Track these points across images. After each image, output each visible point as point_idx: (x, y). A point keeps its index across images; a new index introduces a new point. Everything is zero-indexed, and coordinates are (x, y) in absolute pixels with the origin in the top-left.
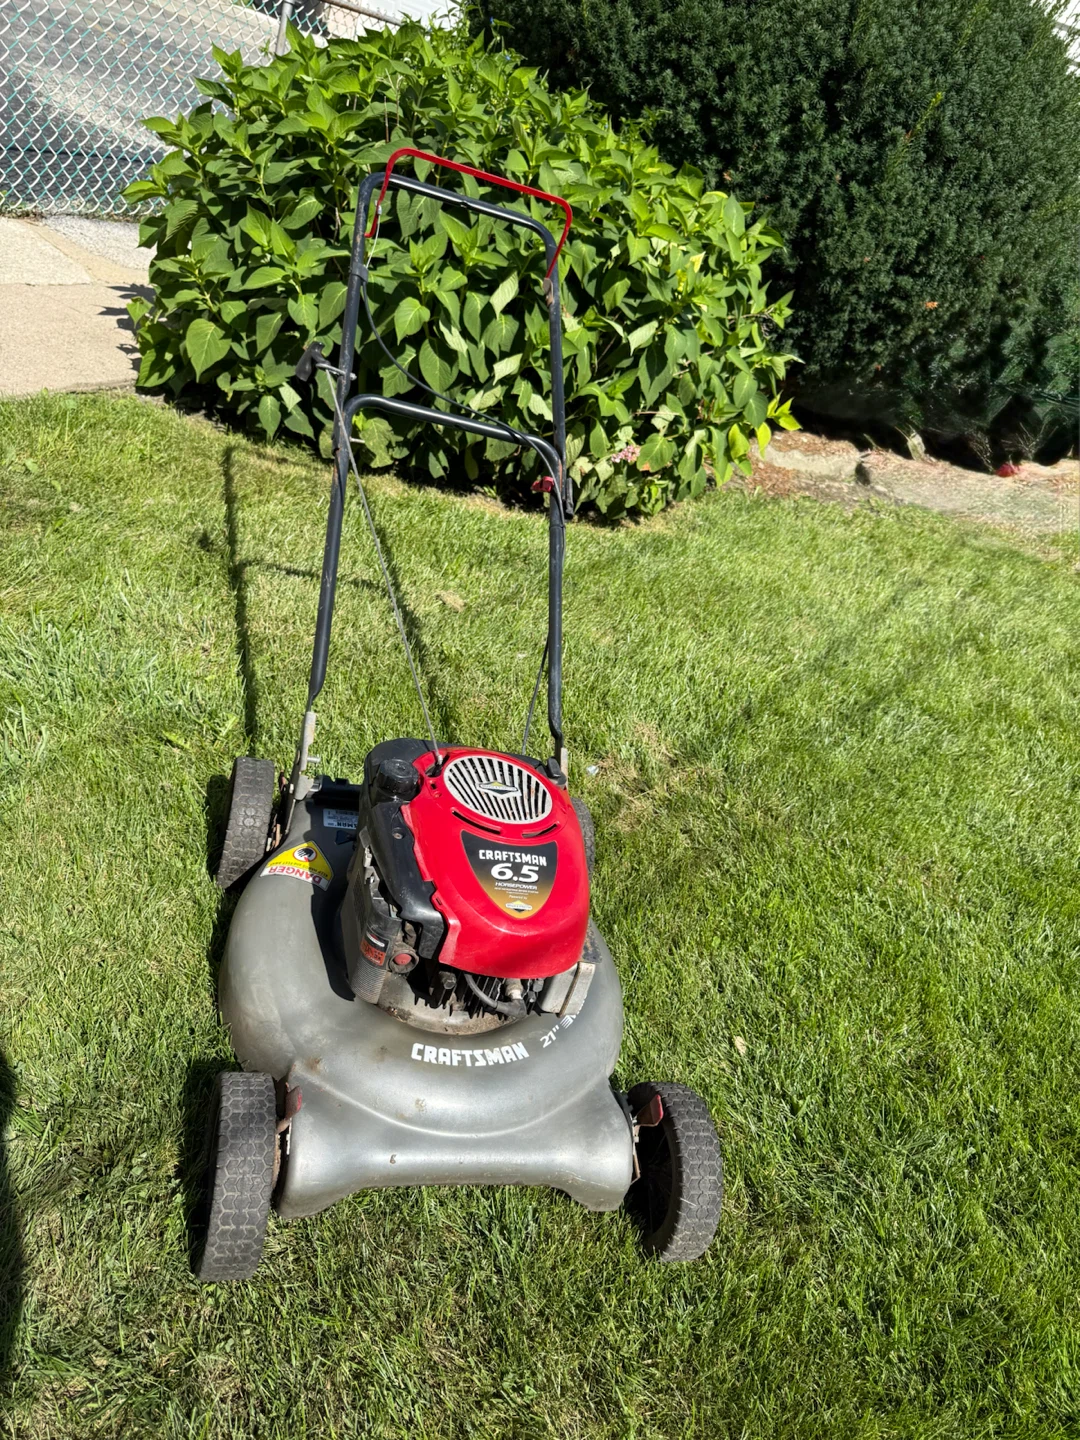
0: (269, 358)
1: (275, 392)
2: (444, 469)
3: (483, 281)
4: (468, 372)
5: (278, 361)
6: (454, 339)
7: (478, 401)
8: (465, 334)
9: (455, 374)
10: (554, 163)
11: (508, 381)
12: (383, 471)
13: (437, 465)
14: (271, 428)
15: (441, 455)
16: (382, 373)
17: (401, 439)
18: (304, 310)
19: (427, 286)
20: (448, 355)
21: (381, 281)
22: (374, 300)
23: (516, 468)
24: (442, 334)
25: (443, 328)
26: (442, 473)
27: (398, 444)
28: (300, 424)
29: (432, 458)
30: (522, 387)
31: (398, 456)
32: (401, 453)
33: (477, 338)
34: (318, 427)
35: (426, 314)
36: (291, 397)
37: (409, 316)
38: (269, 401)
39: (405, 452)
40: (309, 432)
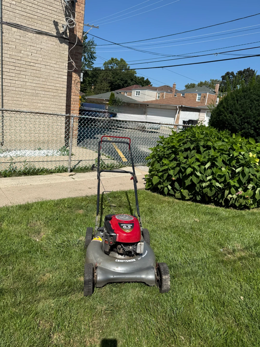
0: (166, 181)
1: (167, 187)
2: (200, 198)
3: (204, 164)
4: (202, 180)
5: (168, 182)
6: (198, 174)
7: (204, 185)
8: (201, 173)
9: (199, 180)
10: (217, 142)
11: (210, 180)
12: (188, 200)
13: (198, 198)
14: (166, 193)
15: (199, 196)
16: (185, 181)
17: (191, 193)
18: (171, 172)
19: (193, 165)
20: (197, 177)
21: (185, 166)
22: (183, 169)
23: (217, 199)
24: (196, 173)
25: (196, 172)
26: (199, 199)
27: (190, 195)
28: (172, 192)
29: (197, 197)
30: (213, 181)
31: (191, 197)
32: (191, 196)
33: (204, 173)
34: (175, 192)
35: (192, 170)
36: (170, 187)
37: (189, 171)
38: (166, 188)
39: (192, 196)
40: (173, 193)
